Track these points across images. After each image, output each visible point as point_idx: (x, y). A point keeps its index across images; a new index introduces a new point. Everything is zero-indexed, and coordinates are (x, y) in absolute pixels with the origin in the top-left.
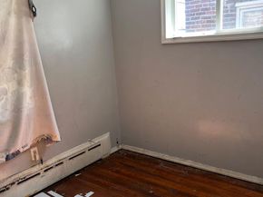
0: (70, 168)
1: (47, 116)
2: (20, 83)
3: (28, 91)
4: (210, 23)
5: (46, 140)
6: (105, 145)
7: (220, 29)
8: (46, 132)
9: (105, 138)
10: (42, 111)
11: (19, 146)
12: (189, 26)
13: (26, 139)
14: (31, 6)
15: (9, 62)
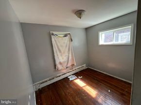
0: (78, 71)
1: (73, 60)
2: (69, 54)
3: (70, 55)
4: (111, 41)
5: (73, 65)
6: (84, 67)
7: (114, 42)
8: (73, 63)
9: (85, 65)
10: (73, 59)
11: (68, 66)
12: (105, 41)
13: (70, 64)
14: (71, 39)
15: (67, 50)
